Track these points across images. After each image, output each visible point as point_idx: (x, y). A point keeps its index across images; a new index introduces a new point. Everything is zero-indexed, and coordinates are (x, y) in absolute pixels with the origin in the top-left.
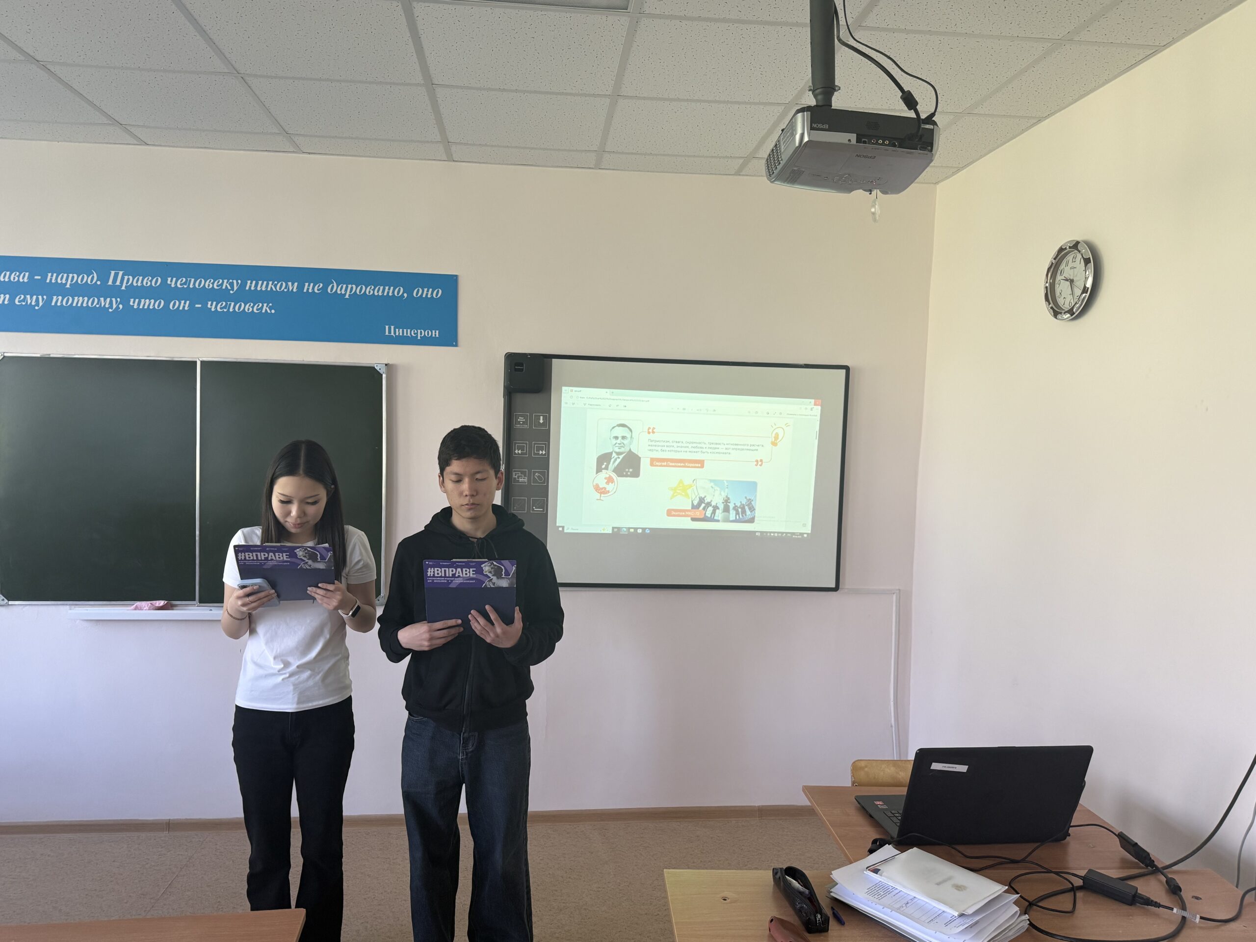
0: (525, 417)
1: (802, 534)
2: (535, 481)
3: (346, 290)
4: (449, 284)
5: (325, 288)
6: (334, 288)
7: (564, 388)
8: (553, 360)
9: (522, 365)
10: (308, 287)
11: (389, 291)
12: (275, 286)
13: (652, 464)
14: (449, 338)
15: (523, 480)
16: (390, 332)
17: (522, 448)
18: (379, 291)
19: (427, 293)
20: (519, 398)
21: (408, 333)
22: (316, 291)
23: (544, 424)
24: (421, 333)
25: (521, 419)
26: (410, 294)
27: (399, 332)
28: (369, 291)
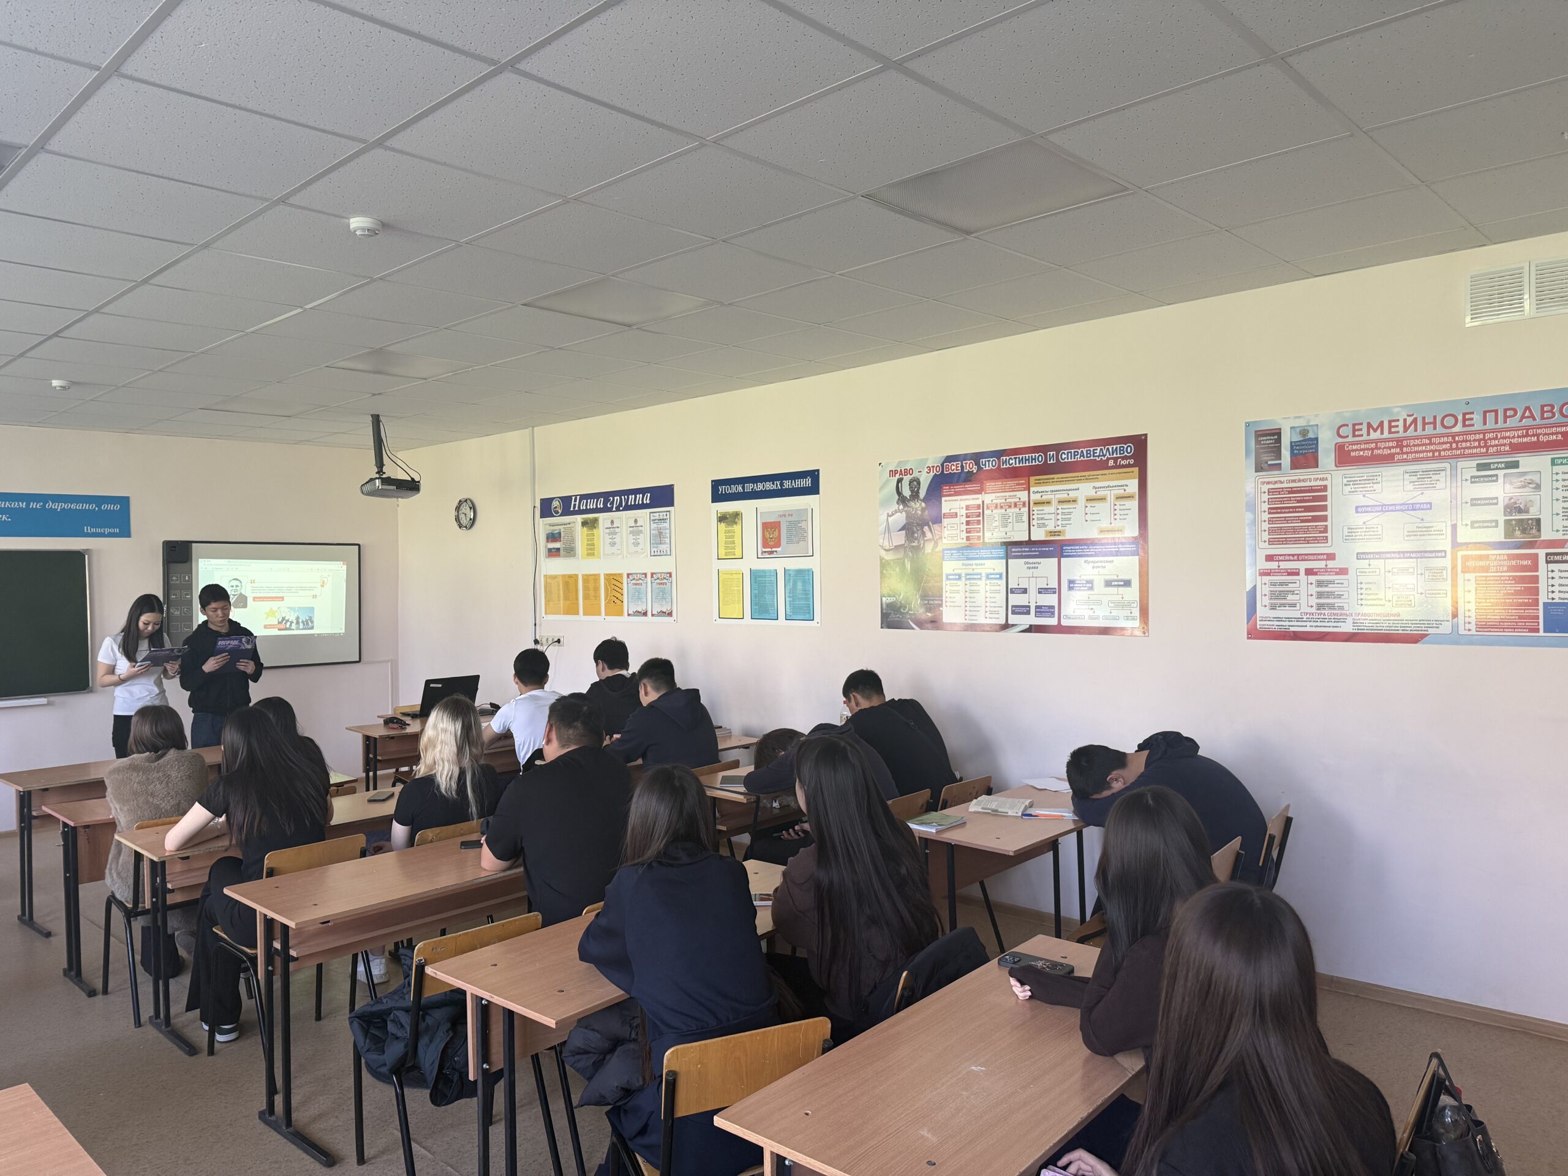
0: (177, 577)
1: (340, 634)
2: (185, 613)
3: (59, 507)
4: (124, 502)
5: (44, 506)
6: (50, 505)
7: (200, 560)
8: (194, 545)
9: (175, 547)
10: (33, 505)
11: (86, 506)
12: (11, 504)
13: (254, 600)
14: (126, 533)
15: (177, 613)
16: (87, 530)
17: (175, 595)
18: (79, 507)
19: (111, 507)
20: (173, 566)
21: (99, 530)
22: (38, 507)
23: (188, 581)
24: (107, 530)
25: (174, 578)
26: (100, 507)
27: (93, 530)
28: (73, 506)
